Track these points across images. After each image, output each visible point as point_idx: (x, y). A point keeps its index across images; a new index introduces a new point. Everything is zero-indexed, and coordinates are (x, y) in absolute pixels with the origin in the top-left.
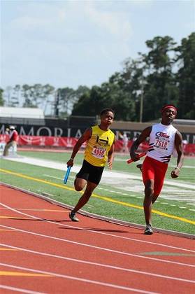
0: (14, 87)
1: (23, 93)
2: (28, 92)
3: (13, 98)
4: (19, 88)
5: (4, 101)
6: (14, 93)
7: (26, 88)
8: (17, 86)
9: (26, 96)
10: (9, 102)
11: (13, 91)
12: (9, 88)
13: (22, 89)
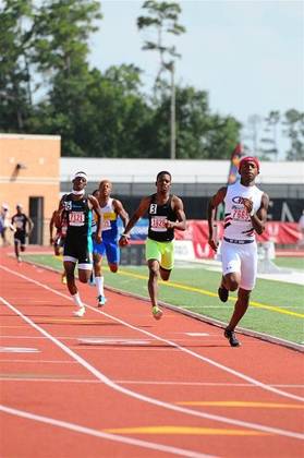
0: (267, 116)
1: (286, 127)
2: (297, 127)
3: (264, 140)
4: (278, 119)
5: (246, 148)
6: (267, 130)
7: (293, 116)
8: (272, 114)
9: (293, 135)
10: (256, 150)
11: (264, 124)
12: (254, 119)
13: (284, 119)
